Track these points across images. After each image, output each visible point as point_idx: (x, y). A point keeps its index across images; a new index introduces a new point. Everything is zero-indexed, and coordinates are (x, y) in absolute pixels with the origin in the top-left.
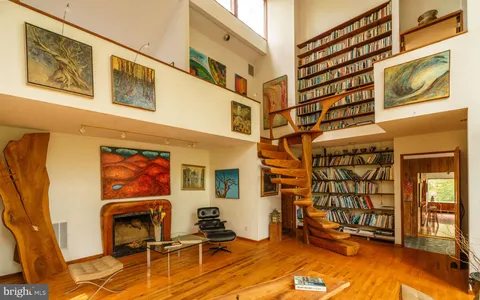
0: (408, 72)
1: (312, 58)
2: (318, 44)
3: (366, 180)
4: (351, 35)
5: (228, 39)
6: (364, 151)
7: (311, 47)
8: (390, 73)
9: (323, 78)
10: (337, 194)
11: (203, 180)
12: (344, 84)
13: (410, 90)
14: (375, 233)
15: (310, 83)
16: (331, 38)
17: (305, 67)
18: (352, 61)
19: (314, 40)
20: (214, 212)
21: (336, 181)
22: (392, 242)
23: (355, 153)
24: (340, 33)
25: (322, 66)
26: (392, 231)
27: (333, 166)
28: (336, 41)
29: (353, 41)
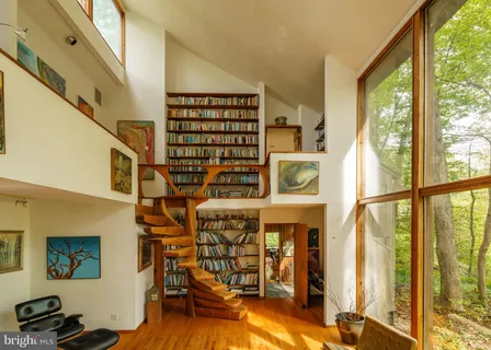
0: (295, 168)
1: (185, 113)
2: (192, 101)
3: (237, 244)
4: (225, 107)
5: (74, 43)
6: (234, 217)
7: (183, 101)
8: (283, 166)
9: (197, 139)
10: (210, 258)
11: (18, 253)
12: (218, 151)
13: (296, 184)
14: (244, 290)
15: (181, 139)
16: (206, 101)
17: (176, 119)
18: (225, 133)
19: (187, 95)
20: (51, 304)
21: (210, 244)
22: (257, 296)
23: (226, 218)
24: (215, 102)
25: (194, 126)
26: (257, 286)
27: (207, 230)
28: (210, 107)
29: (227, 114)
